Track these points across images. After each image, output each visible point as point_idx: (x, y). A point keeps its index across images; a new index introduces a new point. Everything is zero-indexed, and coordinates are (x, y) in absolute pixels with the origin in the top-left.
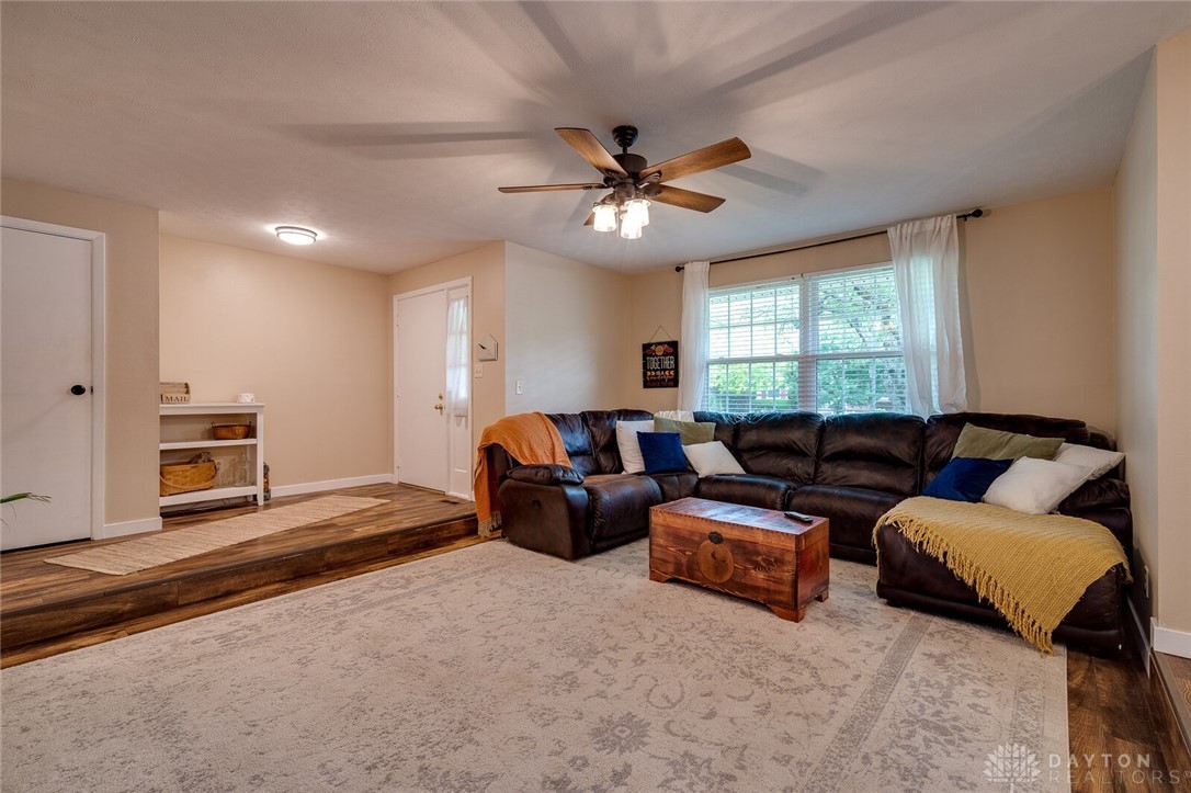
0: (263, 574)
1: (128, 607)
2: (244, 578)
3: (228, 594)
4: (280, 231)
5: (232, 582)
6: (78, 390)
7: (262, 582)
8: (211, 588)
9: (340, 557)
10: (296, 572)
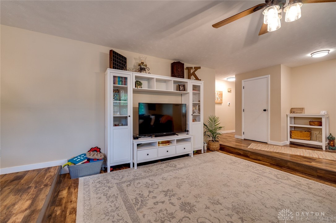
0: (268, 160)
1: (242, 153)
2: (263, 158)
3: (259, 160)
4: (312, 55)
5: (261, 158)
6: (265, 110)
7: (268, 162)
8: (256, 157)
9: (293, 166)
10: (277, 164)
